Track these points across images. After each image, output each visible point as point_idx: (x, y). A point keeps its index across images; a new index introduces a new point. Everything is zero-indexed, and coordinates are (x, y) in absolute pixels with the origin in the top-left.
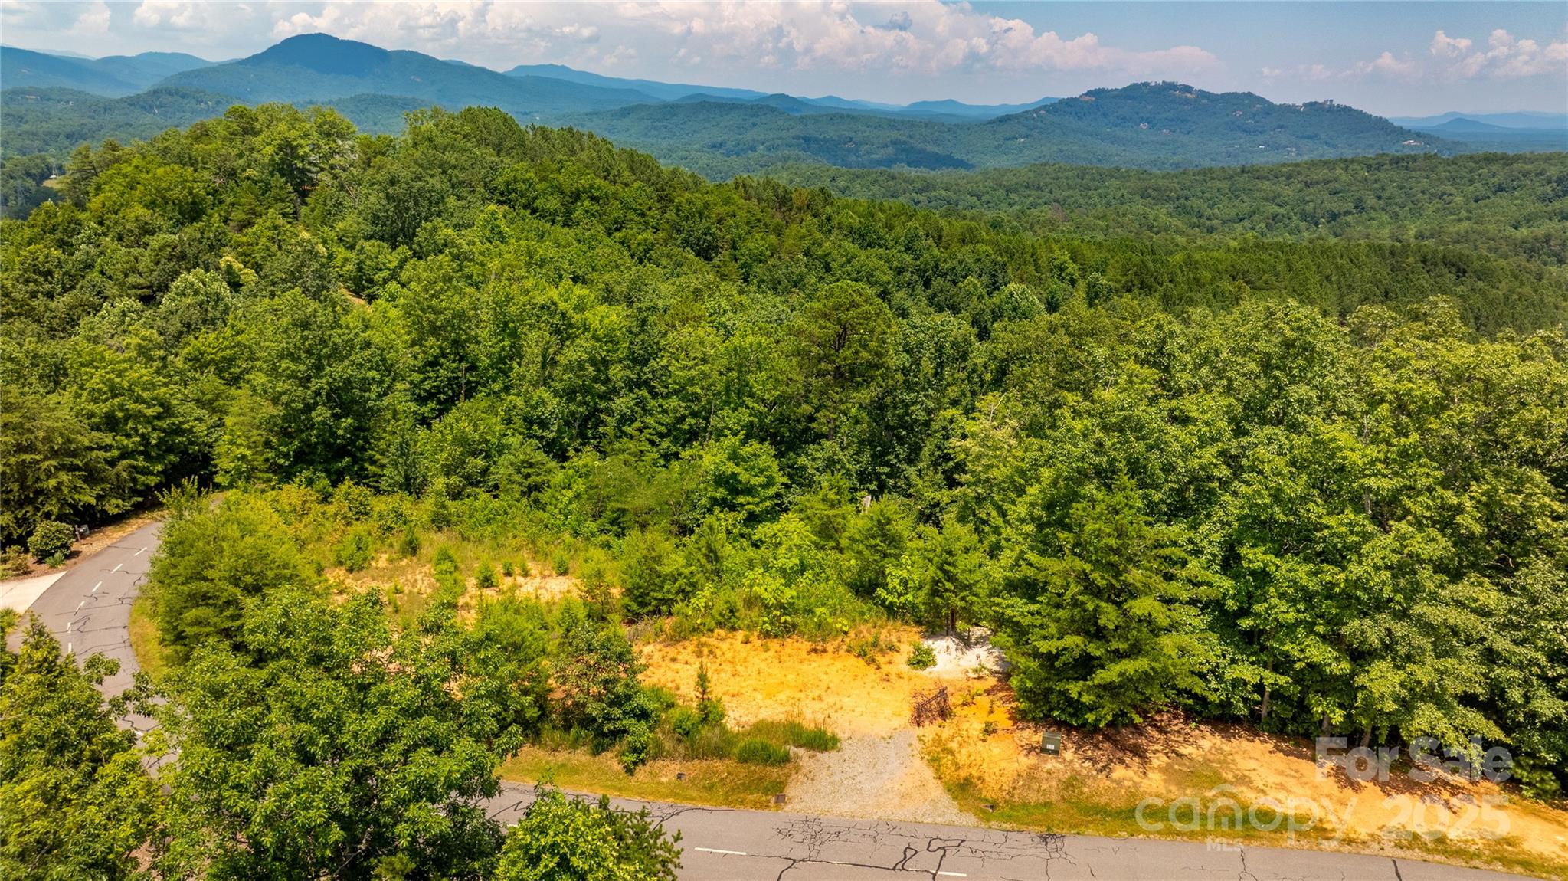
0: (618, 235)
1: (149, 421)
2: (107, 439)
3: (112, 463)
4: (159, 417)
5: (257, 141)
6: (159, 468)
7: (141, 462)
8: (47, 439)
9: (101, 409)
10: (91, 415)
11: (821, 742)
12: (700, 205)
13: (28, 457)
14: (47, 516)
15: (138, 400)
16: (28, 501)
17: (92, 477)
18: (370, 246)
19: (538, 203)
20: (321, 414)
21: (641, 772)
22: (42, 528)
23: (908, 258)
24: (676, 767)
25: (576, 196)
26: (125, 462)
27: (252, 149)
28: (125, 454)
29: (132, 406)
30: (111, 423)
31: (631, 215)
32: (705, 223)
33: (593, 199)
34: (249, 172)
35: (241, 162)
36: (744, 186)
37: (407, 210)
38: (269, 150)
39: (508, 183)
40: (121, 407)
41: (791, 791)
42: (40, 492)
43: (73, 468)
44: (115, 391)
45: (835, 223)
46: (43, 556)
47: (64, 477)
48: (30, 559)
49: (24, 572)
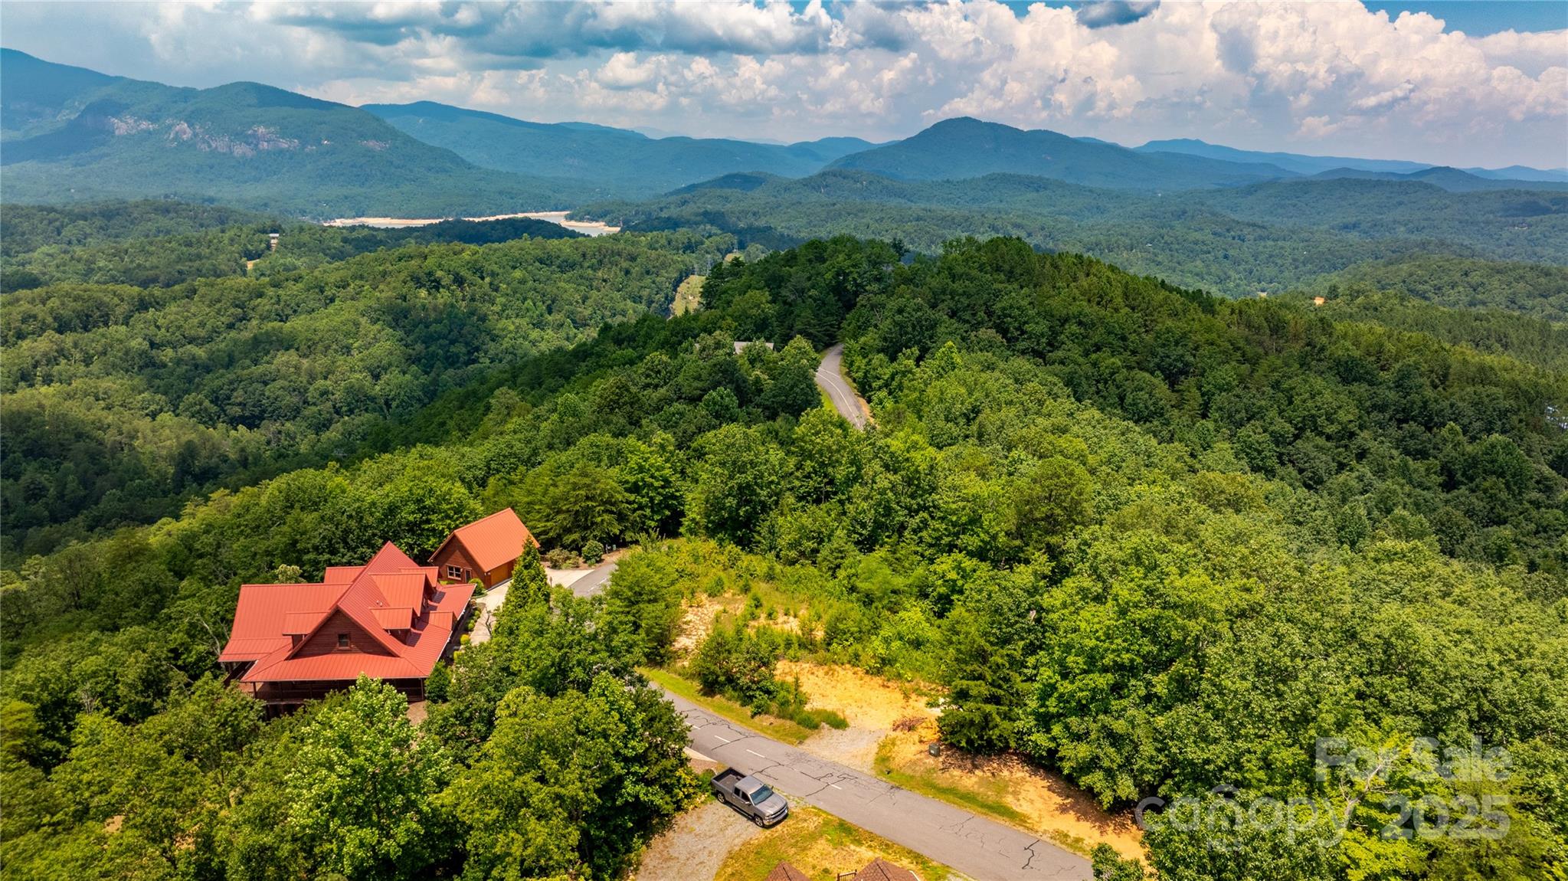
0: (1094, 356)
1: (656, 488)
2: (632, 497)
3: (634, 511)
4: (663, 487)
5: (822, 267)
6: (656, 517)
7: (648, 512)
8: (601, 495)
9: (632, 479)
10: (627, 482)
11: (839, 724)
12: (1178, 333)
13: (590, 503)
14: (595, 537)
15: (652, 477)
16: (586, 528)
17: (621, 517)
18: (878, 358)
19: (1026, 327)
20: (731, 502)
21: (757, 718)
22: (592, 543)
23: (1392, 396)
24: (772, 719)
25: (1064, 321)
26: (639, 512)
27: (818, 274)
28: (641, 507)
29: (648, 480)
30: (635, 489)
31: (1111, 338)
32: (1180, 350)
33: (1080, 323)
34: (813, 292)
35: (809, 284)
36: (1240, 312)
37: (906, 333)
38: (829, 276)
39: (1004, 309)
40: (643, 479)
41: (807, 741)
42: (593, 523)
43: (612, 512)
44: (641, 469)
45: (1327, 353)
46: (587, 559)
47: (606, 517)
48: (581, 560)
49: (577, 567)
